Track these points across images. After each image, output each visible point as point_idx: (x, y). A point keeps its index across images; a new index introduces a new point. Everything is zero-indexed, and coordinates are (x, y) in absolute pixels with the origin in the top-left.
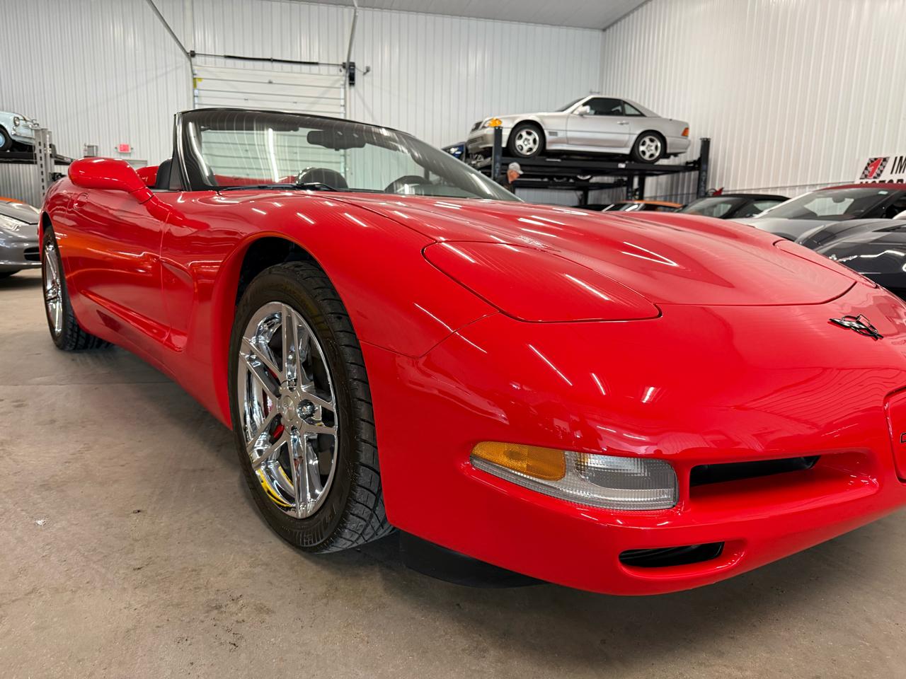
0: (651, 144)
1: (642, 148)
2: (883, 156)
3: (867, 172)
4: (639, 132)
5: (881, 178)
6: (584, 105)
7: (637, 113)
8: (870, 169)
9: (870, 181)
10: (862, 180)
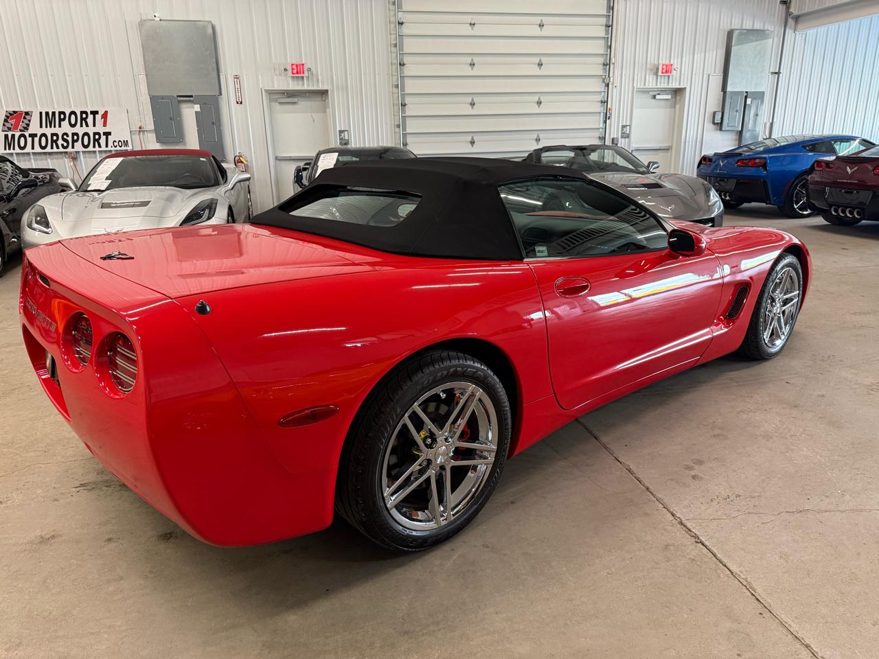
2: (23, 109)
3: (8, 125)
5: (31, 130)
9: (17, 134)
10: (6, 133)
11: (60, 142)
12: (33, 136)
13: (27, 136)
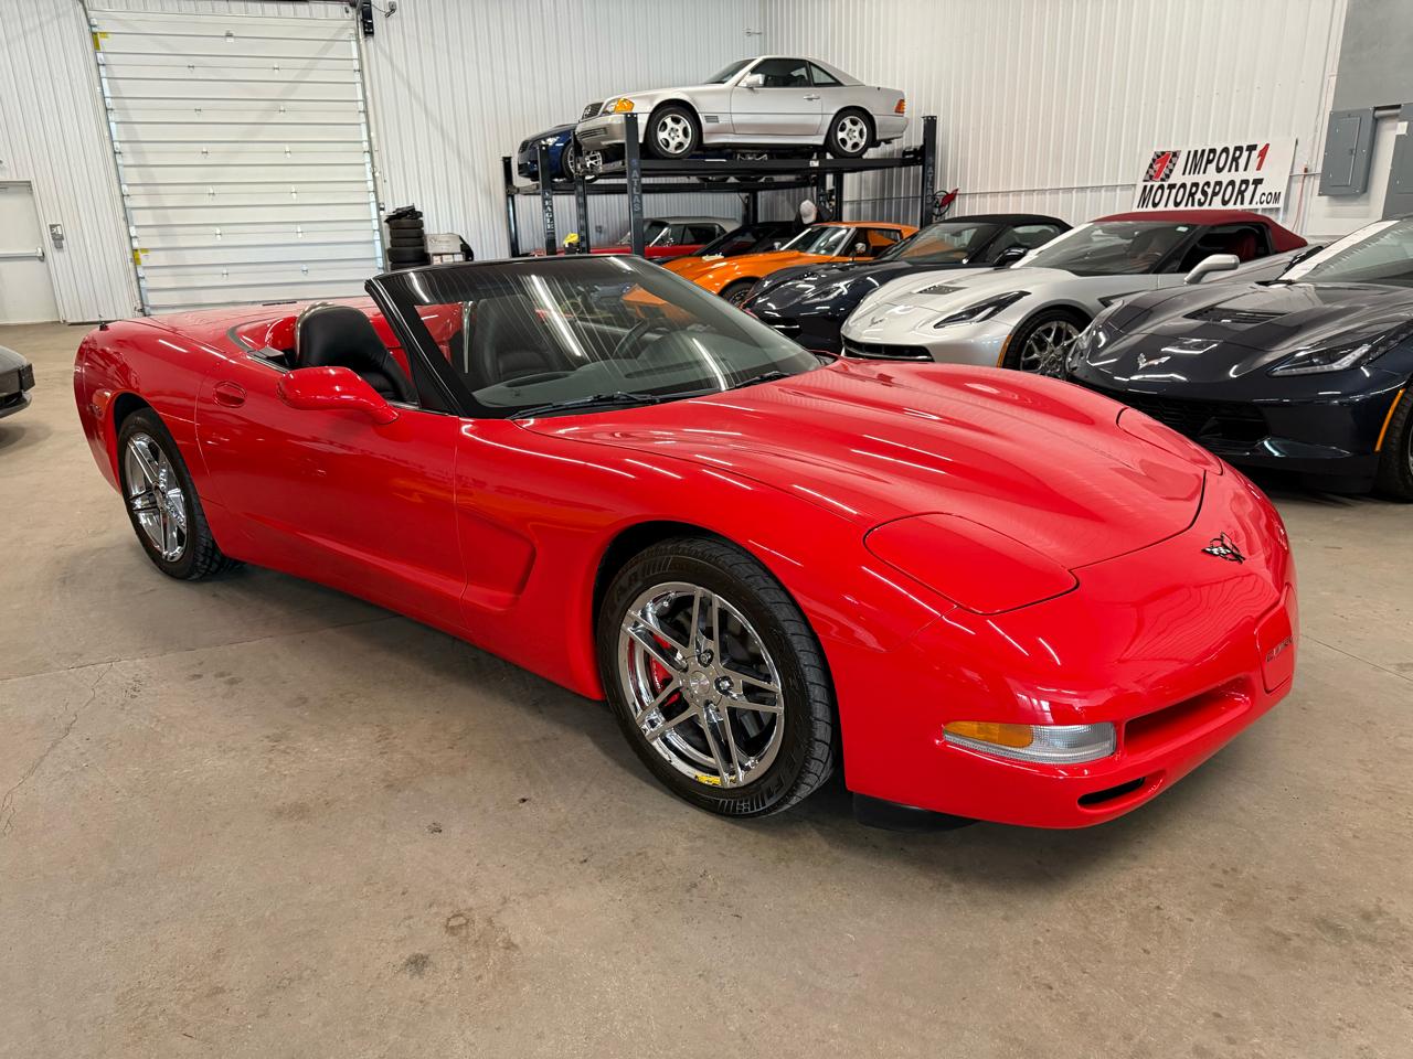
0: (854, 128)
1: (841, 135)
2: (1173, 149)
3: (1152, 172)
4: (835, 111)
5: (1171, 181)
6: (754, 71)
7: (830, 80)
8: (1156, 167)
9: (1157, 184)
10: (1146, 183)
11: (1199, 196)
12: (1171, 187)
13: (1166, 187)
